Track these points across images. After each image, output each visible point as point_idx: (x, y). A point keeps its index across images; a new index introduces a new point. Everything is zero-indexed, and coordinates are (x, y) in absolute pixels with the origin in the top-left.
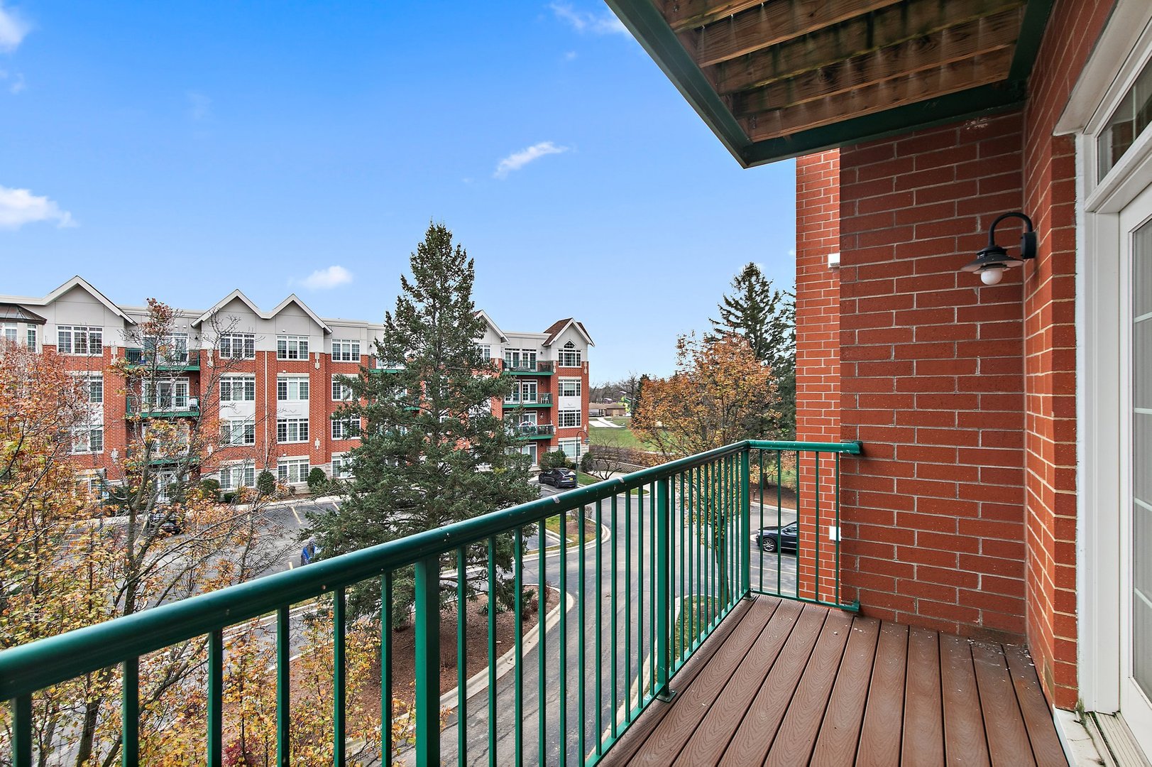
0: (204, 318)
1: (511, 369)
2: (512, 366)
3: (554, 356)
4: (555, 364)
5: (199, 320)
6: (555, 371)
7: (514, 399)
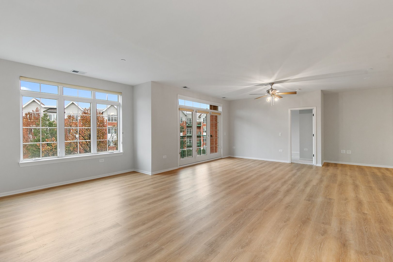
0: (104, 111)
1: (189, 124)
2: (189, 123)
3: (202, 120)
4: (202, 123)
5: (102, 112)
6: (202, 125)
7: (190, 133)
